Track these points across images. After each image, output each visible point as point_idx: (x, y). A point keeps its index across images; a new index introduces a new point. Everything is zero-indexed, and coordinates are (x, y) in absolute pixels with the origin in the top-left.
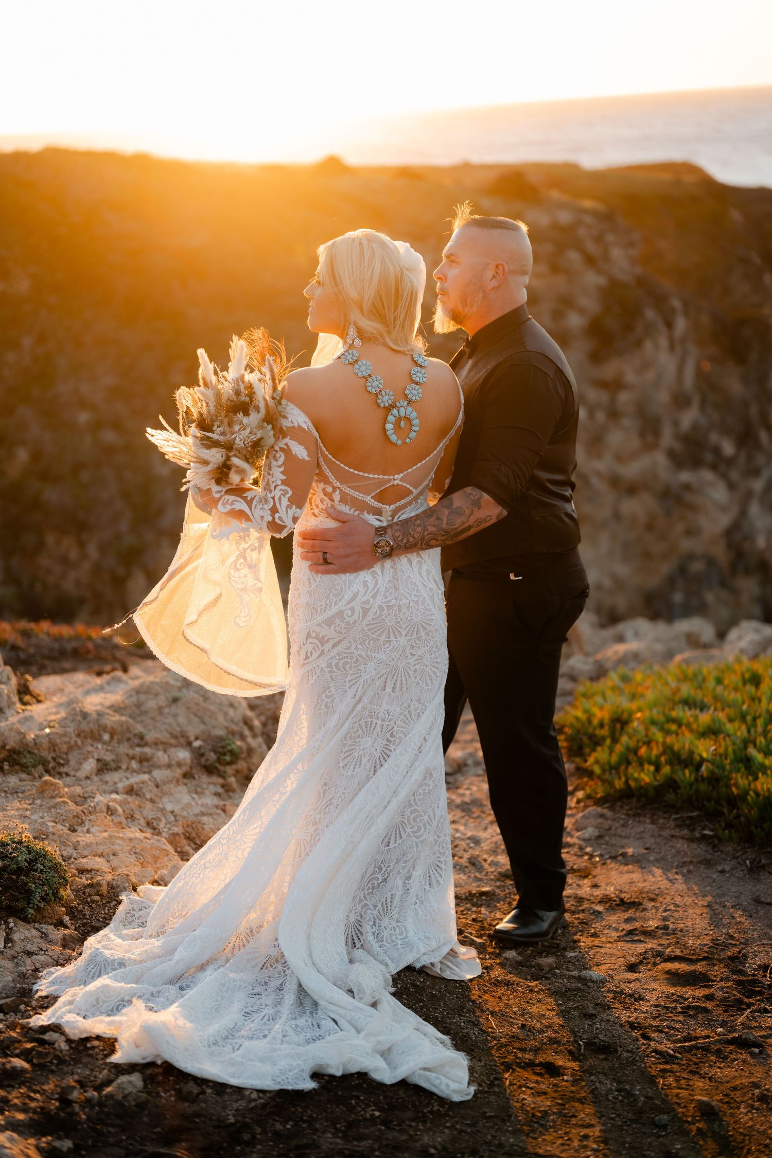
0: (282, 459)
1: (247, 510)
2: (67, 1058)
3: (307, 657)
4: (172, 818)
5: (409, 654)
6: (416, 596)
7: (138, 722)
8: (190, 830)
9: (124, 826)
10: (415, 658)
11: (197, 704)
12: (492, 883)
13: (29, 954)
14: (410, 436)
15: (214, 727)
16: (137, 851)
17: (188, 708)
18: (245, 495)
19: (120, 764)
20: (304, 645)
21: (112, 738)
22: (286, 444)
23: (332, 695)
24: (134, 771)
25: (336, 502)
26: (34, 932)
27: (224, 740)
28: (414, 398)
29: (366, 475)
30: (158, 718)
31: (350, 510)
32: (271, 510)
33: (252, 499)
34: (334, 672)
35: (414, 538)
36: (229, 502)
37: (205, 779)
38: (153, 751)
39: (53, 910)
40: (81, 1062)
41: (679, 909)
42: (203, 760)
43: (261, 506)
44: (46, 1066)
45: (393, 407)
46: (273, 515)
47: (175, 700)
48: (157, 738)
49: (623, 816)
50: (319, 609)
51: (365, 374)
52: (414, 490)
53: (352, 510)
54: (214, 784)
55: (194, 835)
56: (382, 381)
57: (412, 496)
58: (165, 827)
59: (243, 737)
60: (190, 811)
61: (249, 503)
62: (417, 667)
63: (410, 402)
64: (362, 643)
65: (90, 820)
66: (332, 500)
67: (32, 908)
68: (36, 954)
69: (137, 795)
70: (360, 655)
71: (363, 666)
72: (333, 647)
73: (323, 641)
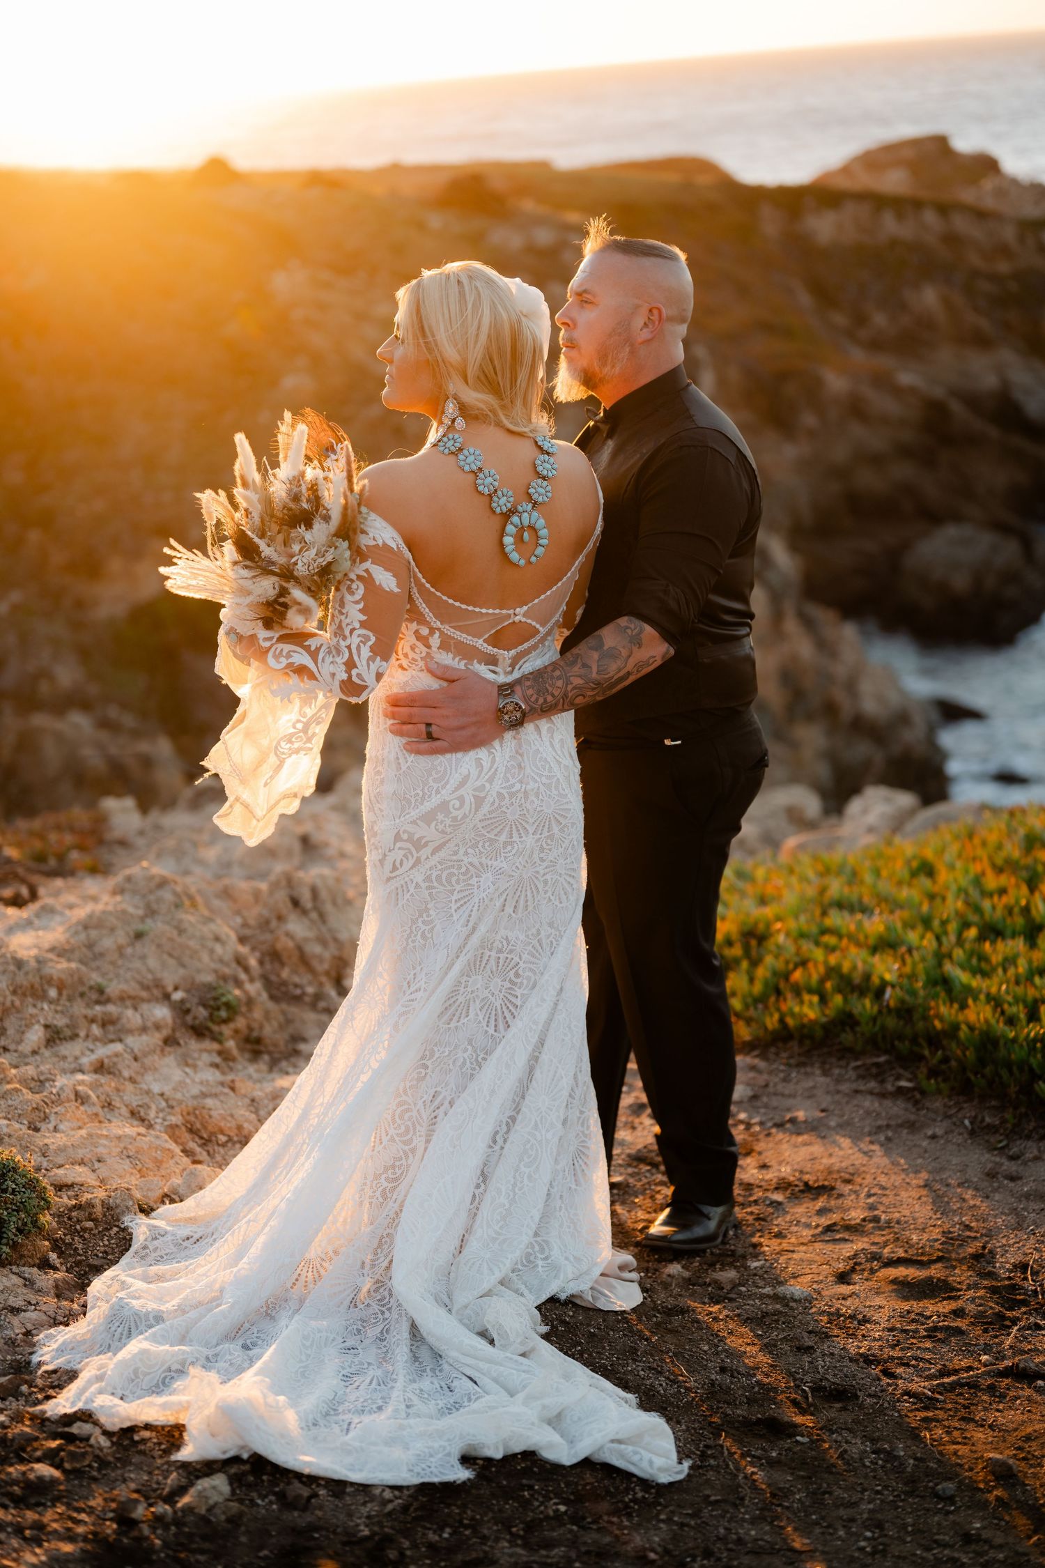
0: (361, 591)
1: (311, 665)
2: (111, 1459)
3: (395, 868)
4: (164, 1104)
5: (537, 860)
6: (547, 777)
7: (92, 970)
8: (192, 1118)
9: (102, 1119)
10: (545, 864)
11: (171, 940)
12: (622, 1170)
13: (15, 1311)
14: (536, 553)
15: (199, 971)
16: (131, 1154)
17: (159, 946)
18: (306, 643)
19: (77, 1031)
20: (390, 851)
21: (60, 994)
22: (367, 571)
23: (432, 921)
24: (96, 1039)
25: (434, 649)
26: (16, 1280)
27: (215, 989)
28: (540, 499)
29: (477, 610)
30: (120, 962)
31: (453, 659)
32: (346, 664)
33: (318, 649)
34: (434, 888)
35: (553, 695)
36: (284, 653)
37: (193, 1045)
38: (120, 1010)
39: (34, 1245)
40: (131, 1464)
41: (887, 1192)
42: (189, 1019)
43: (331, 659)
44: (84, 1472)
45: (513, 513)
46: (348, 671)
47: (139, 936)
48: (123, 991)
49: (782, 1067)
50: (413, 801)
51: (474, 468)
52: (541, 629)
53: (457, 659)
54: (206, 1050)
55: (198, 1126)
56: (497, 477)
57: (538, 637)
58: (157, 1117)
59: (238, 983)
60: (185, 1091)
61: (314, 655)
62: (548, 877)
63: (535, 504)
64: (474, 847)
65: (56, 1113)
66: (429, 647)
67: (7, 1245)
68: (25, 1311)
69: (110, 1073)
70: (471, 864)
71: (475, 879)
72: (433, 853)
73: (419, 844)
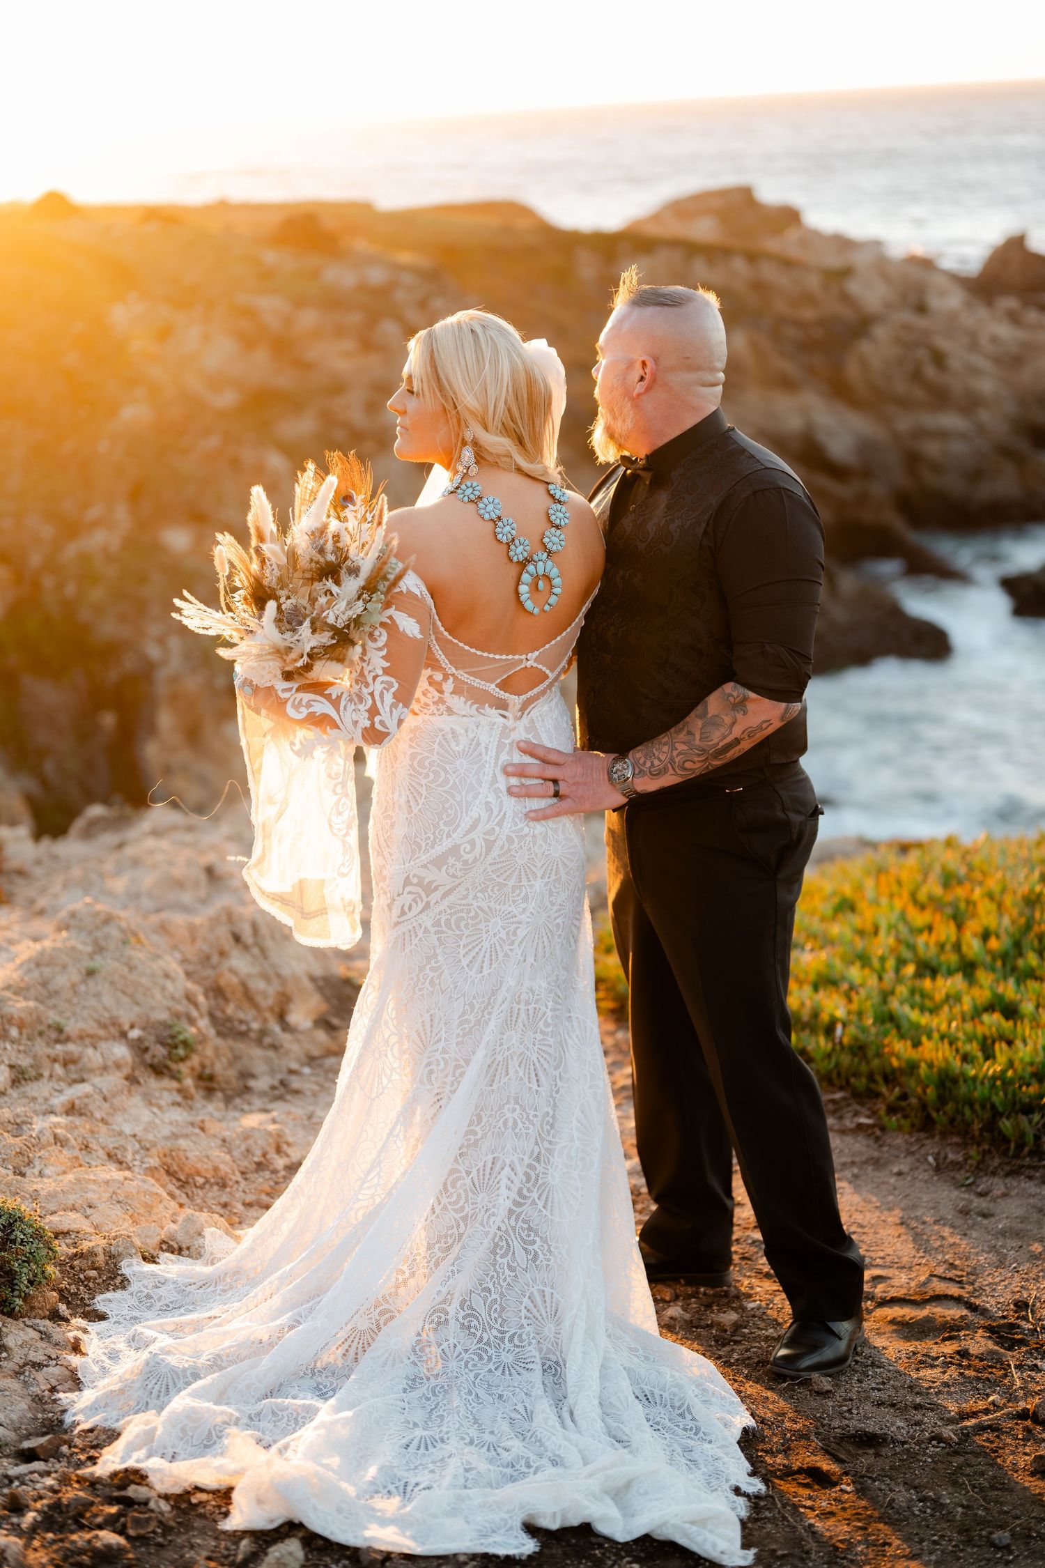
0: (383, 639)
1: (333, 714)
3: (403, 913)
4: (137, 1146)
5: (547, 904)
7: (49, 1008)
8: (169, 1160)
9: (83, 1163)
10: (556, 908)
11: (123, 977)
13: (37, 1366)
14: (550, 601)
15: (153, 1009)
16: (121, 1199)
17: (112, 983)
18: (327, 692)
19: (41, 1071)
20: (399, 895)
21: (21, 1033)
22: (390, 617)
23: (440, 967)
24: (60, 1079)
25: (447, 695)
26: (31, 1332)
27: (170, 1027)
28: (554, 548)
29: (491, 656)
30: (75, 1000)
32: (368, 711)
33: (339, 698)
34: (443, 932)
36: (304, 703)
37: (153, 1083)
38: (80, 1049)
39: (44, 1297)
42: (148, 1057)
43: (353, 707)
45: (529, 562)
46: (371, 719)
47: (91, 973)
48: (82, 1030)
50: (423, 844)
51: (494, 517)
52: (550, 675)
54: (166, 1089)
55: (175, 1168)
56: (514, 525)
57: (547, 683)
58: (135, 1160)
59: (191, 1021)
60: (156, 1132)
61: (335, 703)
62: (560, 921)
63: (550, 553)
64: (483, 891)
65: (40, 1157)
66: (441, 692)
67: (19, 1297)
68: (47, 1366)
69: (81, 1114)
70: (480, 908)
71: (483, 924)
72: (443, 897)
73: (429, 889)
